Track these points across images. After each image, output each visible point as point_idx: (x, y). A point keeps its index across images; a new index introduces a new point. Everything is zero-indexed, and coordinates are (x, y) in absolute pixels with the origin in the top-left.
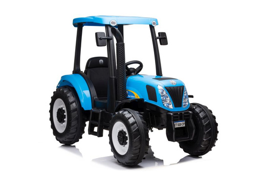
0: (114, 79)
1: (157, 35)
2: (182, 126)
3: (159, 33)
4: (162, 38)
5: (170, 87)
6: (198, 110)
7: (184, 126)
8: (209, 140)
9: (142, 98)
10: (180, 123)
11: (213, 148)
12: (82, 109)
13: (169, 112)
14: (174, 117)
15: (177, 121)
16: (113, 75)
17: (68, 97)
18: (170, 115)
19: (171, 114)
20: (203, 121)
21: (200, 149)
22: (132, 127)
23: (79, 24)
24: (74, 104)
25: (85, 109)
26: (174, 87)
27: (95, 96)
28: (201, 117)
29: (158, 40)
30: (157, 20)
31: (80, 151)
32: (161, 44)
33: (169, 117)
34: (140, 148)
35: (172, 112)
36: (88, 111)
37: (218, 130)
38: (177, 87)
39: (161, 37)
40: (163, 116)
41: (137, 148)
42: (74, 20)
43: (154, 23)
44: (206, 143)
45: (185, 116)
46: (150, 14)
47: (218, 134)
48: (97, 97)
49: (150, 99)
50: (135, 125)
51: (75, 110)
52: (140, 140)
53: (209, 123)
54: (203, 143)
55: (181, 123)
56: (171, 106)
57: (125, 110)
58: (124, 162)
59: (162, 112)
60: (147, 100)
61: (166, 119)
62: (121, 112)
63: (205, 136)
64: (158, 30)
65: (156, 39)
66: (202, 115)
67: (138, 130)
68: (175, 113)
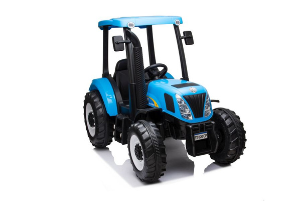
0: (134, 86)
1: (182, 35)
2: (203, 138)
3: (184, 32)
4: (187, 38)
5: (189, 96)
6: (224, 116)
7: (206, 137)
8: (236, 150)
9: (161, 107)
10: (201, 135)
11: (241, 157)
12: (108, 115)
13: (188, 123)
14: (193, 130)
15: (198, 133)
16: (133, 81)
17: (95, 102)
18: (189, 127)
19: (191, 127)
20: (229, 129)
21: (227, 158)
22: (146, 144)
23: (105, 27)
24: (101, 110)
25: (111, 115)
26: (193, 96)
27: (121, 101)
28: (227, 125)
29: (183, 40)
30: (181, 18)
31: (112, 154)
32: (186, 44)
33: (188, 129)
34: (155, 166)
35: (191, 124)
36: (114, 117)
37: (246, 138)
38: (198, 95)
39: (185, 36)
40: (183, 128)
41: (152, 166)
42: (100, 23)
43: (178, 22)
44: (233, 152)
45: (206, 128)
46: (174, 12)
47: (246, 142)
48: (122, 103)
49: (168, 109)
50: (150, 140)
51: (102, 116)
52: (155, 157)
53: (236, 131)
54: (230, 153)
55: (203, 134)
56: (191, 118)
57: (141, 123)
58: (141, 178)
59: (181, 124)
60: (165, 110)
61: (185, 132)
62: (136, 125)
63: (231, 146)
64: (182, 29)
65: (181, 39)
66: (228, 122)
67: (152, 146)
68: (195, 125)
